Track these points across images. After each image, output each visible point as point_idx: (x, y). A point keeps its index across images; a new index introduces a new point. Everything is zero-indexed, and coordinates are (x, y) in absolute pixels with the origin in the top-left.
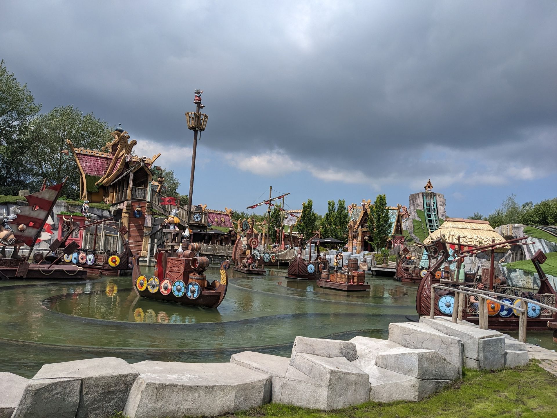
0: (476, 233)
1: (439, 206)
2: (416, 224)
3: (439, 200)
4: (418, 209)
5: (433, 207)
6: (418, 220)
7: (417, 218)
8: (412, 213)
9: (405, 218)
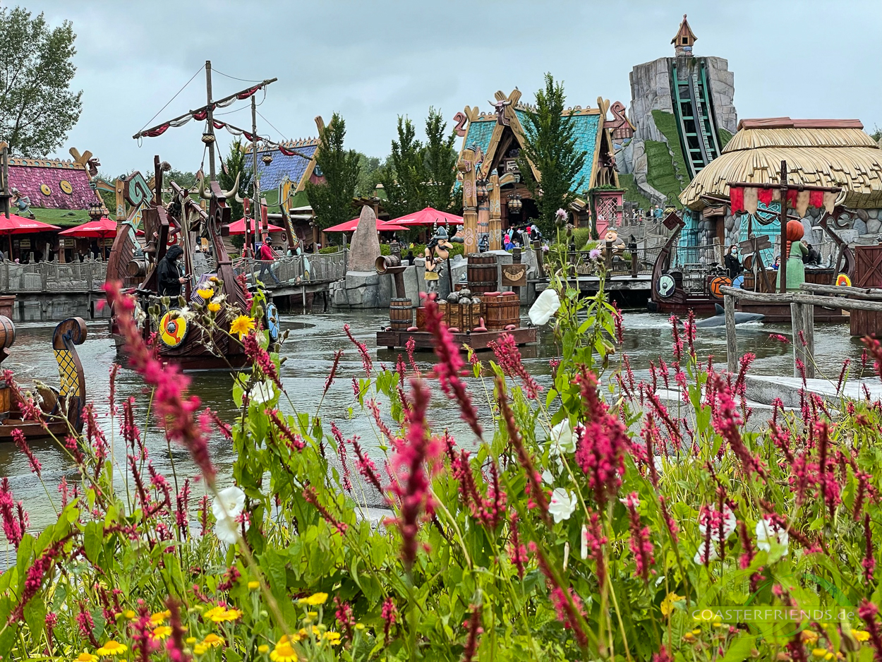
0: (828, 156)
1: (715, 95)
2: (653, 151)
3: (716, 76)
4: (656, 108)
5: (698, 100)
6: (659, 140)
7: (656, 136)
8: (641, 123)
9: (622, 138)
